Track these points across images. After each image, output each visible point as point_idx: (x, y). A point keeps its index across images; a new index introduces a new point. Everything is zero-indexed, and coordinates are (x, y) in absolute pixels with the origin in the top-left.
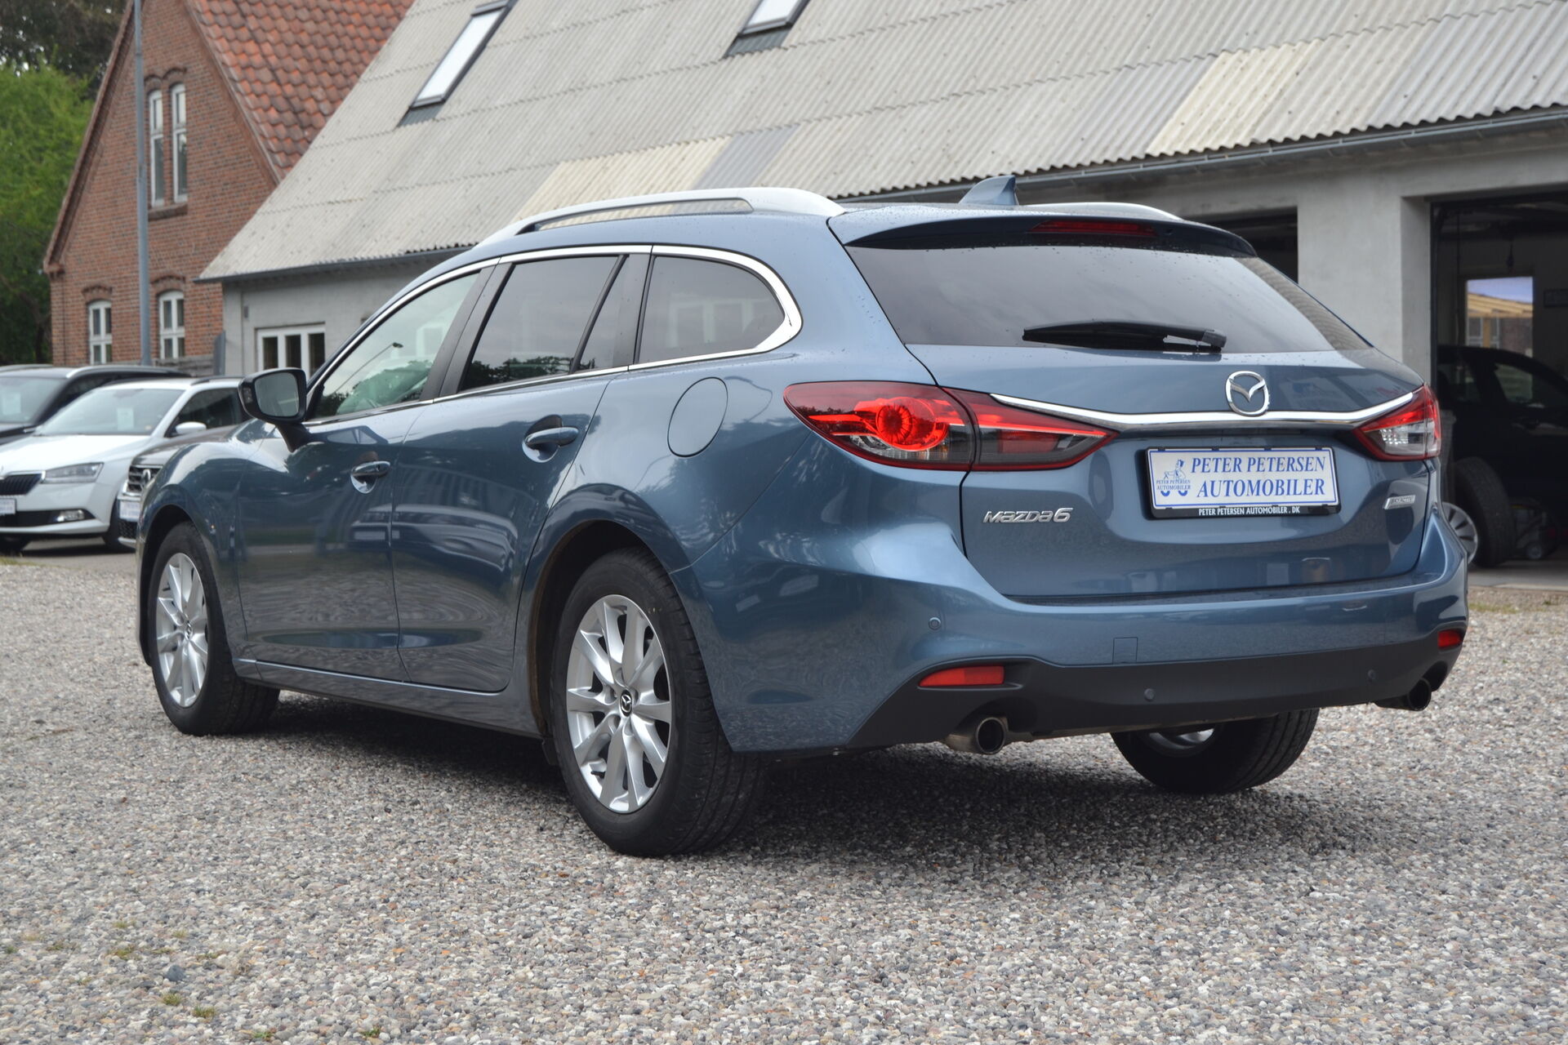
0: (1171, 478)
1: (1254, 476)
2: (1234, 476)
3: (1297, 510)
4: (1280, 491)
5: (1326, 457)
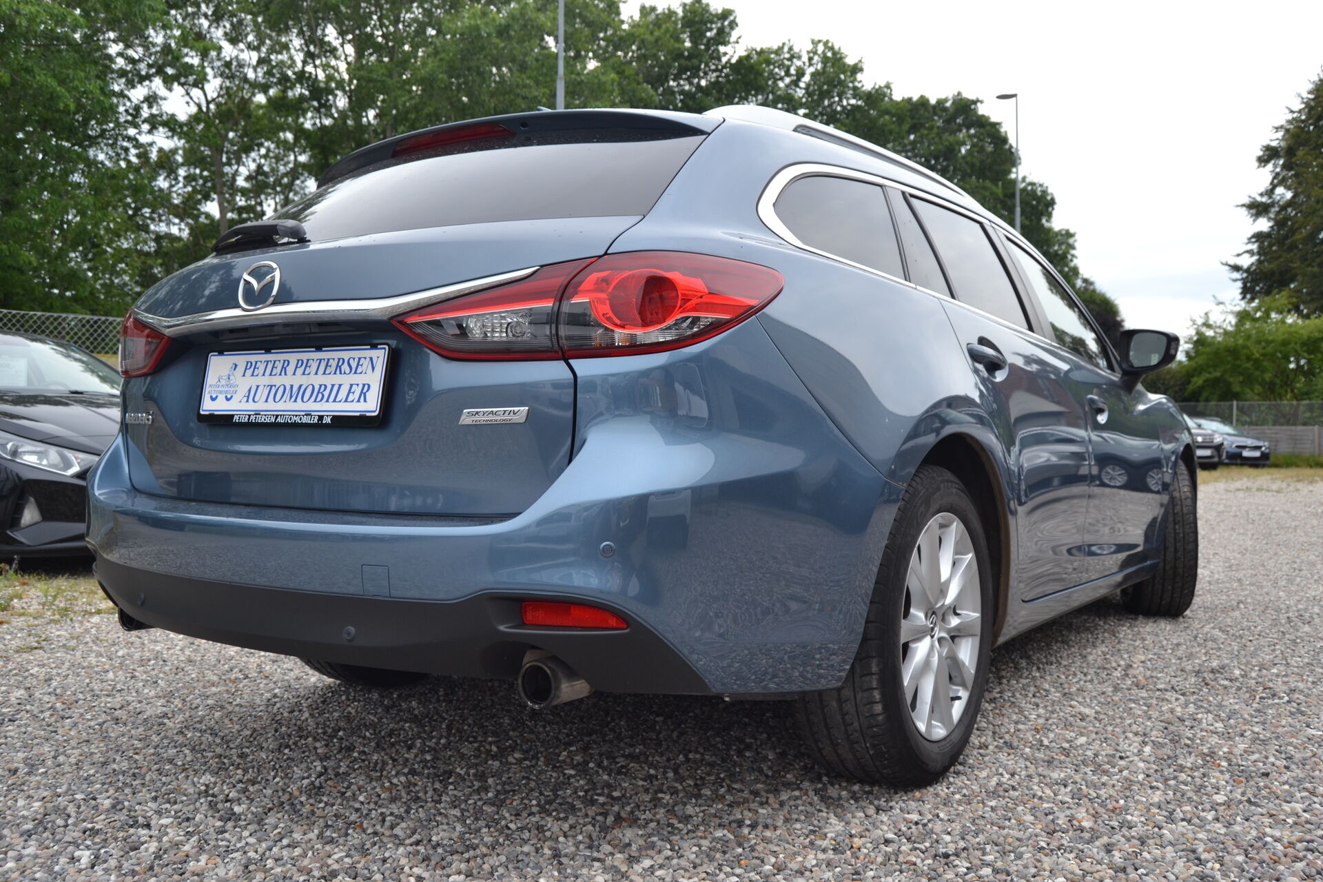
0: (223, 382)
1: (297, 380)
2: (278, 381)
3: (327, 420)
4: (319, 398)
5: (380, 356)
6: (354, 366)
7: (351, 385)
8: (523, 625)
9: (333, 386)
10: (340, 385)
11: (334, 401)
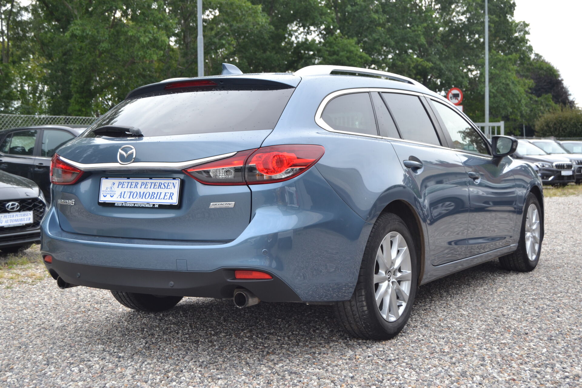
0: (108, 190)
1: (143, 190)
2: (134, 190)
3: (157, 206)
4: (152, 197)
5: (177, 183)
6: (166, 185)
7: (166, 193)
8: (235, 279)
9: (158, 193)
10: (161, 193)
11: (159, 199)
